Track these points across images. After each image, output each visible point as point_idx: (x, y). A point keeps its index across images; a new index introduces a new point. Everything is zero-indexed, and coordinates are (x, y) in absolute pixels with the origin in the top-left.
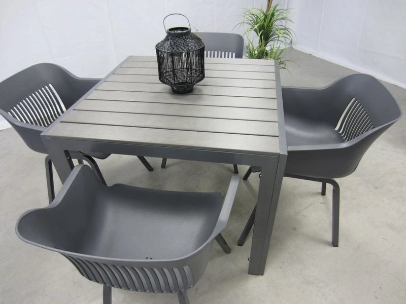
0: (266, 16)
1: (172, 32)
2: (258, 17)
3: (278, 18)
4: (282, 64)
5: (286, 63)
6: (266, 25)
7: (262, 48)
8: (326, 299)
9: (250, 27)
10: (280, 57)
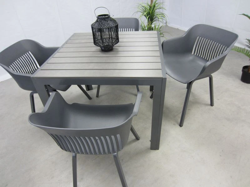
0: (150, 7)
1: (100, 17)
2: (146, 8)
3: (158, 8)
4: (162, 34)
5: (163, 33)
6: (151, 13)
7: (150, 25)
8: (194, 159)
9: (142, 14)
10: (160, 30)
